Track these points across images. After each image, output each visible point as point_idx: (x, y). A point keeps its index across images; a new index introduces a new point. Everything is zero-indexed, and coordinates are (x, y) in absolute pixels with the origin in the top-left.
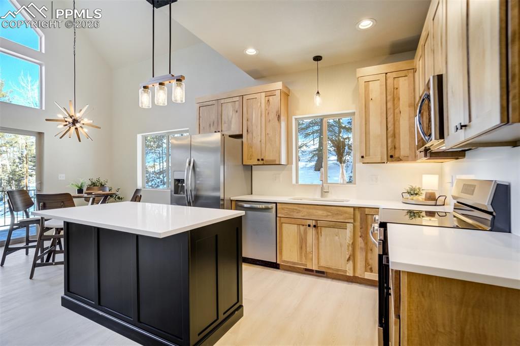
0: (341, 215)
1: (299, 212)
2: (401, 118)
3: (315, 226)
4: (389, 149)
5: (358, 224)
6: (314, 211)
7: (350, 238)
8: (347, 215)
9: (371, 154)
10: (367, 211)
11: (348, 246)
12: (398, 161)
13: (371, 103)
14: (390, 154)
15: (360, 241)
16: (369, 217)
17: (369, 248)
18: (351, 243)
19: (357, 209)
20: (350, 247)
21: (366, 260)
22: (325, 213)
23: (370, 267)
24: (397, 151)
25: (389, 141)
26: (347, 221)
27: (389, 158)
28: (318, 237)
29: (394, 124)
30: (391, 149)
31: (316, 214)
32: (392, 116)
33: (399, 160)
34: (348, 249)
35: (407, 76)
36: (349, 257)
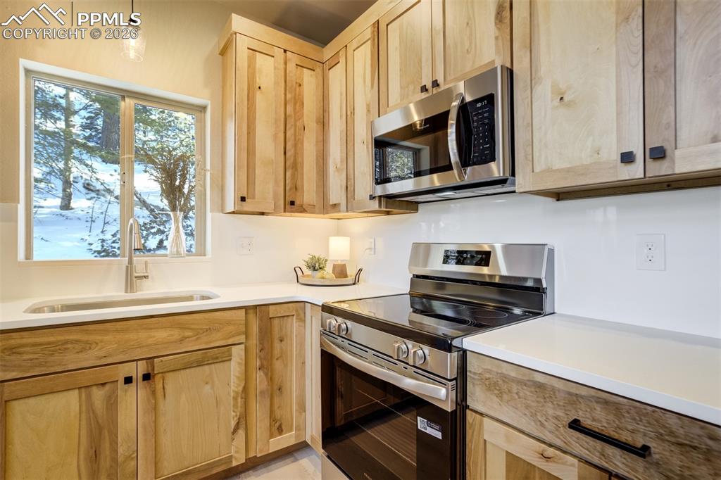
0: (217, 330)
1: (86, 346)
2: (305, 139)
3: (147, 377)
4: (287, 188)
5: (254, 341)
6: (143, 335)
7: (238, 378)
8: (231, 328)
9: (256, 197)
10: (272, 312)
11: (235, 399)
12: (301, 212)
13: (259, 96)
14: (288, 199)
15: (259, 379)
16: (276, 322)
17: (276, 387)
18: (240, 389)
19: (251, 311)
20: (239, 400)
21: (272, 412)
22: (176, 334)
23: (277, 425)
24: (298, 194)
25: (288, 174)
26: (230, 342)
27: (288, 206)
28: (156, 404)
29: (295, 146)
30: (290, 189)
31: (150, 341)
32: (292, 130)
33: (302, 210)
34: (235, 406)
35: (314, 70)
36: (238, 423)
